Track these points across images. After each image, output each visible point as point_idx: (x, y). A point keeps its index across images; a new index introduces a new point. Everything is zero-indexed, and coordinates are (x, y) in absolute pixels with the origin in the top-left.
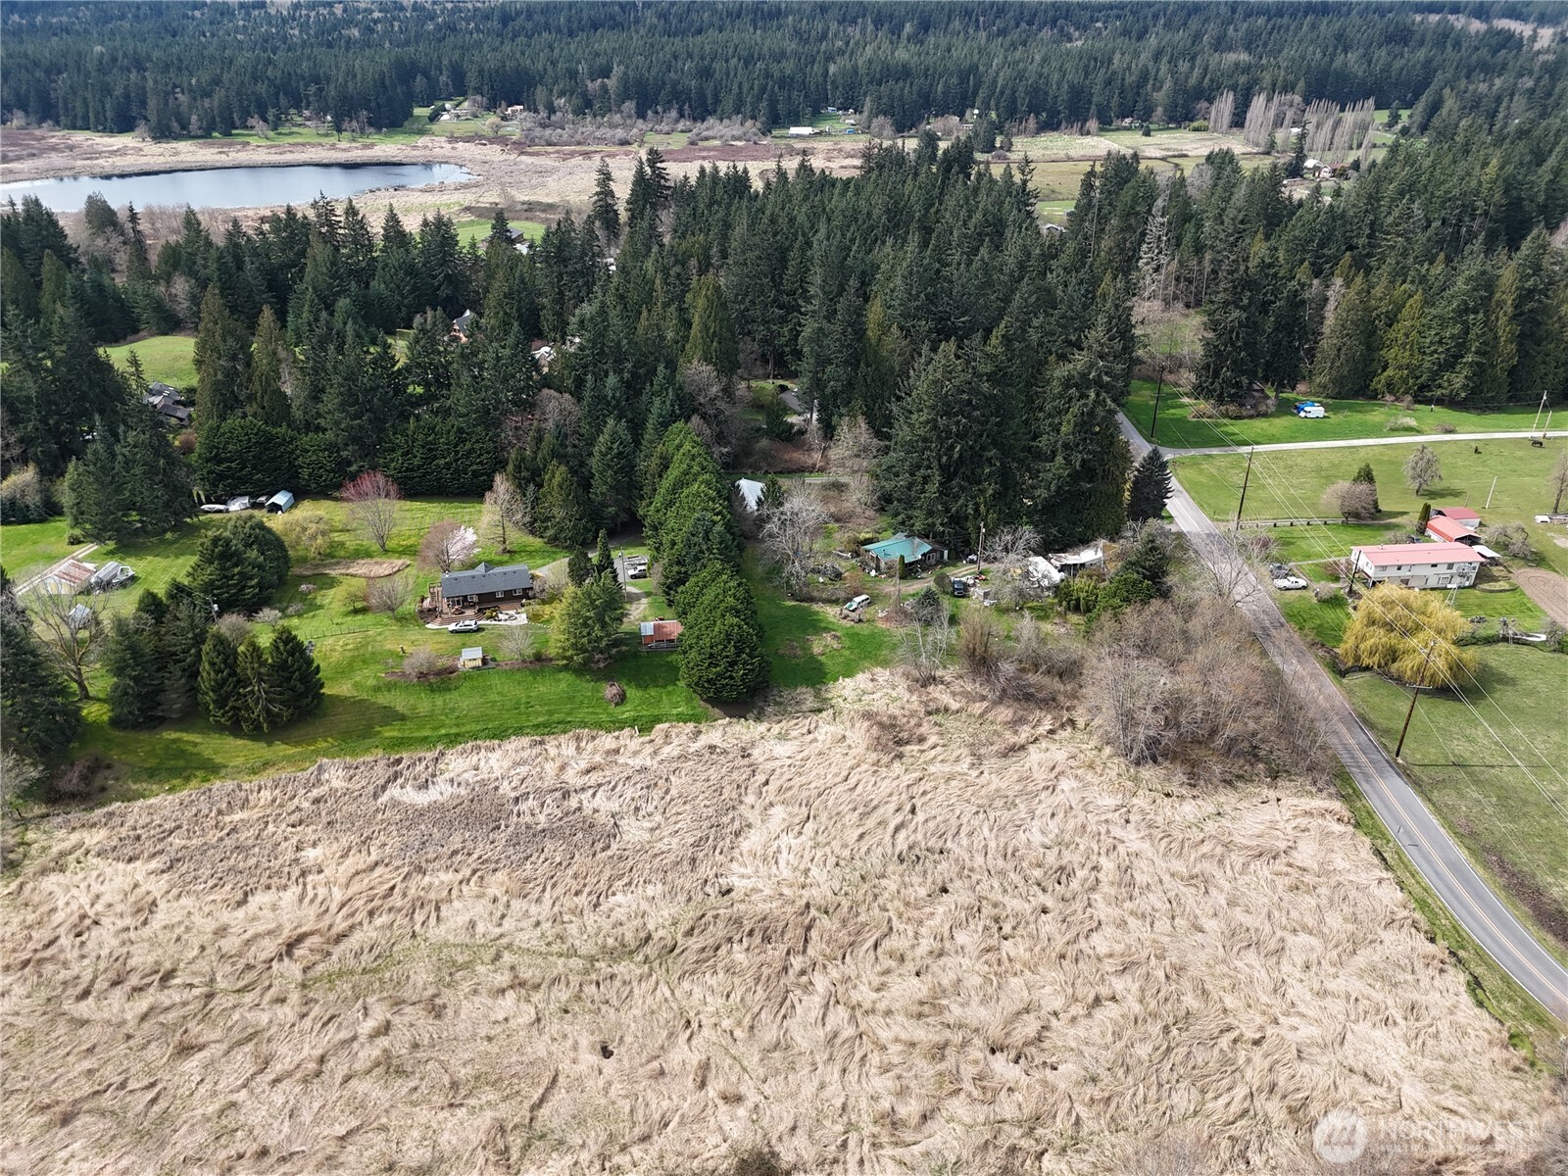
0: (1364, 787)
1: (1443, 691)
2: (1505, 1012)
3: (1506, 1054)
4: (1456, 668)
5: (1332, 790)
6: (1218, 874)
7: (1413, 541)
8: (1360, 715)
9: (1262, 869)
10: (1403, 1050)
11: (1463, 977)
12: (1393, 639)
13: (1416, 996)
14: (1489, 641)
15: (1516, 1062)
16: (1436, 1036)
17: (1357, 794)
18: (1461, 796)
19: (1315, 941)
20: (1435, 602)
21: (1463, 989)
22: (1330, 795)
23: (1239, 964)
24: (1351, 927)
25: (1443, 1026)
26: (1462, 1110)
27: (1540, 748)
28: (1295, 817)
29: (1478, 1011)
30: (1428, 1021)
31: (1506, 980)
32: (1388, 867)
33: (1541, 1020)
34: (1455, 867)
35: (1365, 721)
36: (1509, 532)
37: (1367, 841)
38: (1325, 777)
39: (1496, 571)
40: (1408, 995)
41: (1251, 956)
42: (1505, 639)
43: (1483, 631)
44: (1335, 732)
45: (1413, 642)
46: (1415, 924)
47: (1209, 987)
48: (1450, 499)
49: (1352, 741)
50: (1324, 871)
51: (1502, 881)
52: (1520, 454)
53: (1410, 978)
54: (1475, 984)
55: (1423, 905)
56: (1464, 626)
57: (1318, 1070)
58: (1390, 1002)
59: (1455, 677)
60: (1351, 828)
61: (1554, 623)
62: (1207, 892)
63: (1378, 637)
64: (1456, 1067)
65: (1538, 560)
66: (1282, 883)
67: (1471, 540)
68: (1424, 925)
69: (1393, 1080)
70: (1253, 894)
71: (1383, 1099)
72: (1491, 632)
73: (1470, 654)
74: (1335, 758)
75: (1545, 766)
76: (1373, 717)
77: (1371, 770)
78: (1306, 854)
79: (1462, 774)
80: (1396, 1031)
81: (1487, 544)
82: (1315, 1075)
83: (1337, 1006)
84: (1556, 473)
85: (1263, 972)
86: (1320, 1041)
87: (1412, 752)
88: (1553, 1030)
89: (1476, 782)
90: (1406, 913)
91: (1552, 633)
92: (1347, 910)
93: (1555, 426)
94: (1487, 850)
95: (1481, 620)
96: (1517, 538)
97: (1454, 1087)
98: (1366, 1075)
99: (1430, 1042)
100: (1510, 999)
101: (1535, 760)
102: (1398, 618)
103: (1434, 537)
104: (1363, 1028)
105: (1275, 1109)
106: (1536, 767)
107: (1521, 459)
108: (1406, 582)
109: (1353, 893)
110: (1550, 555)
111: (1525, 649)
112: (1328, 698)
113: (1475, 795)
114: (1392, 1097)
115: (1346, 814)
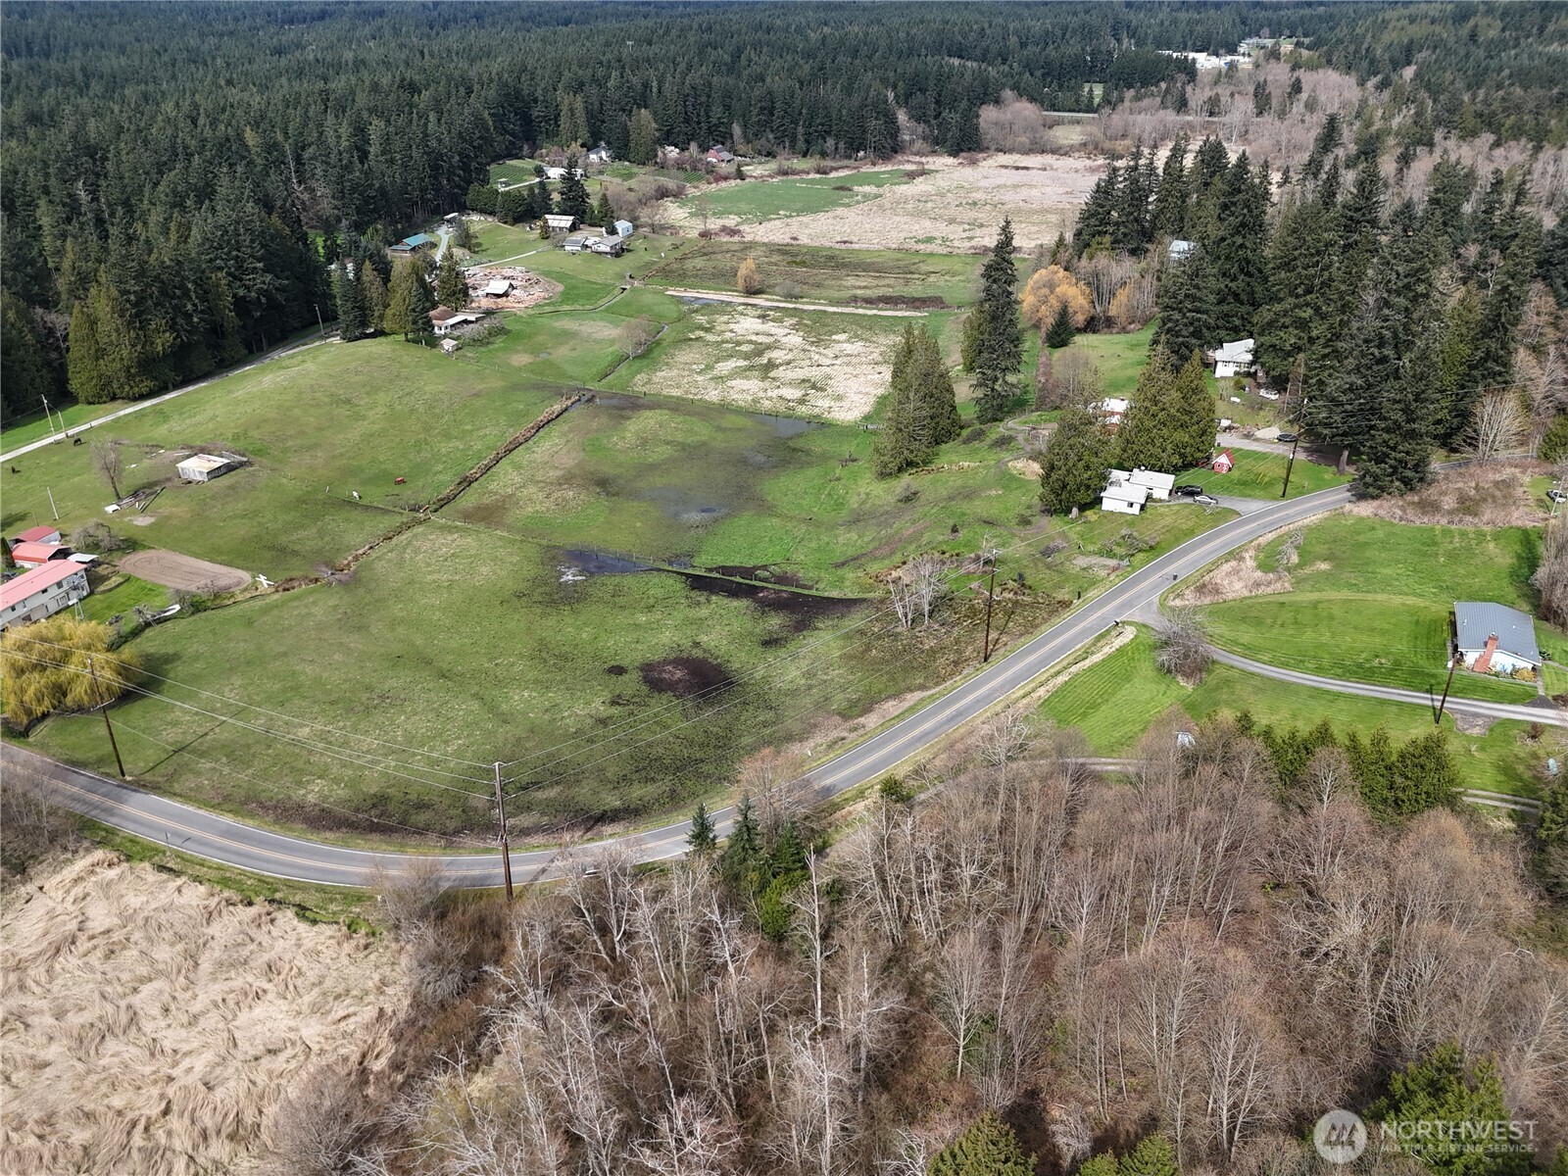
0: (111, 822)
1: (125, 697)
2: (334, 913)
3: (353, 943)
4: (123, 670)
5: (86, 844)
6: (28, 1000)
7: (9, 578)
8: (66, 762)
9: (69, 961)
10: (283, 1005)
11: (290, 913)
12: (50, 676)
13: (266, 957)
14: (136, 632)
15: (363, 942)
16: (300, 973)
17: (111, 832)
18: (198, 774)
19: (158, 984)
20: (67, 624)
21: (295, 922)
22: (88, 850)
23: (104, 1062)
24: (180, 947)
25: (301, 962)
26: (351, 1010)
27: (231, 697)
28: (68, 892)
29: (316, 928)
30: (287, 967)
31: (321, 889)
32: (178, 874)
33: (359, 898)
34: (229, 833)
35: (74, 764)
36: (91, 532)
37: (146, 865)
38: (72, 838)
39: (102, 570)
40: (260, 961)
41: (111, 1045)
42: (148, 625)
43: (126, 627)
44: (55, 791)
45: (71, 669)
46: (229, 903)
47: (89, 1107)
48: (19, 525)
49: (75, 789)
50: (127, 919)
51: (270, 818)
52: (55, 459)
53: (253, 947)
54: (302, 911)
55: (225, 882)
56: (106, 631)
57: (232, 1084)
58: (250, 979)
59: (127, 679)
60: (125, 865)
61: (178, 591)
62: (27, 1026)
63: (35, 683)
64: (328, 983)
65: (131, 545)
66: (95, 959)
67: (62, 554)
68: (236, 897)
69: (292, 1035)
70: (75, 990)
71: (294, 1057)
72: (132, 625)
73: (128, 652)
74: (69, 815)
75: (244, 709)
76: (79, 755)
77: (109, 803)
78: (100, 916)
79: (186, 756)
80: (270, 996)
81: (79, 550)
82: (231, 1091)
83: (212, 1020)
84: (97, 465)
85: (132, 1049)
86: (217, 1060)
87: (134, 765)
88: (371, 898)
89: (202, 754)
90: (216, 899)
91: (181, 601)
92: (168, 935)
93: (71, 424)
94: (244, 803)
95: (118, 619)
96: (101, 534)
97: (337, 997)
98: (269, 1051)
99: (299, 982)
100: (332, 901)
101: (233, 708)
102: (43, 654)
103: (27, 565)
104: (243, 1017)
105: (219, 1149)
106: (238, 713)
107: (59, 463)
108: (27, 618)
109: (163, 918)
110: (139, 537)
111: (169, 624)
112: (25, 764)
113: (208, 765)
114: (299, 1048)
115: (113, 856)
